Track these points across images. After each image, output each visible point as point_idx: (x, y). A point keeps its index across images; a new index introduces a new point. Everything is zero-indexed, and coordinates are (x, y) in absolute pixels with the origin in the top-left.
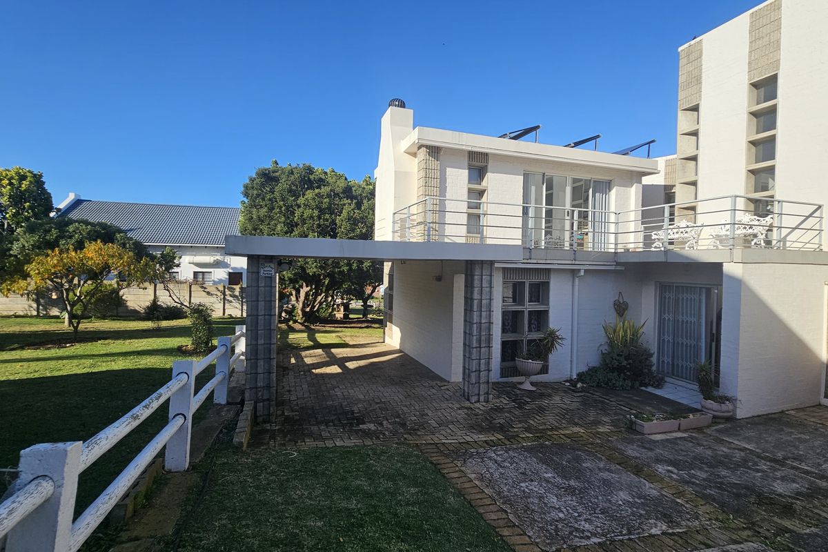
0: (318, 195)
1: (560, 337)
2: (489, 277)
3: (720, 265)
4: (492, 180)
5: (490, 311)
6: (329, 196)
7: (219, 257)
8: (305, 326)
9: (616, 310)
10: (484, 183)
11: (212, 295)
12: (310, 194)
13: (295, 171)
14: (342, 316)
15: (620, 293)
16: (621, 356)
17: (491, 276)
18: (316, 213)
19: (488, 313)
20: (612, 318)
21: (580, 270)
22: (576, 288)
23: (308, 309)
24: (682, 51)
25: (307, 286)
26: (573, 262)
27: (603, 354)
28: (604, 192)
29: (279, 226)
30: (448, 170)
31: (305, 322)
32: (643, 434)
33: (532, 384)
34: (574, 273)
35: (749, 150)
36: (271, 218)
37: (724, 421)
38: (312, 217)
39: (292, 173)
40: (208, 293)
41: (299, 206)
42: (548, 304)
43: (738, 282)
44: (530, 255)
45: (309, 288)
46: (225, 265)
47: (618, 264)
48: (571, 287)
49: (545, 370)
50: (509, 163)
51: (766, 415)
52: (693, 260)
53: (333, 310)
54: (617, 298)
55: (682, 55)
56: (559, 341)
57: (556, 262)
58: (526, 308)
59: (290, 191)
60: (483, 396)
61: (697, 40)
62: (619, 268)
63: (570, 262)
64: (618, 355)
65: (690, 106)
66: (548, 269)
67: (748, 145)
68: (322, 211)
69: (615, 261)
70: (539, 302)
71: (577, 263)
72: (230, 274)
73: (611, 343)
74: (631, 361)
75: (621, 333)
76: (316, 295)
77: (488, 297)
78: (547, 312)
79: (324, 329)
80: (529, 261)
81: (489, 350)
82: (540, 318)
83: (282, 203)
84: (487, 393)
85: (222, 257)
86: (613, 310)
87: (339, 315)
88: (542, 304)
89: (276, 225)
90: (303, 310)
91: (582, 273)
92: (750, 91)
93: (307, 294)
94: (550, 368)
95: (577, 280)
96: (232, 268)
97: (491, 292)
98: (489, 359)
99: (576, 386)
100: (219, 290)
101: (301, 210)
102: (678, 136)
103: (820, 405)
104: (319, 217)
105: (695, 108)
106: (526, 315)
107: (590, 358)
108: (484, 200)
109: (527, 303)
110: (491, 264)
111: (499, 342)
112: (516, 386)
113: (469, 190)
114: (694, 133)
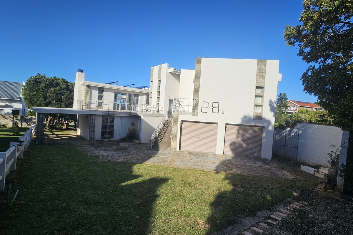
0: (56, 89)
2: (94, 118)
4: (105, 94)
6: (59, 90)
7: (7, 103)
8: (50, 130)
10: (103, 94)
11: (7, 119)
12: (53, 89)
13: (47, 80)
14: (65, 127)
18: (55, 95)
19: (94, 125)
20: (130, 127)
22: (121, 120)
23: (51, 125)
25: (51, 117)
26: (120, 114)
29: (41, 98)
30: (93, 91)
31: (50, 128)
32: (120, 145)
33: (107, 140)
34: (120, 117)
35: (157, 93)
36: (38, 95)
37: (140, 144)
38: (53, 96)
39: (46, 81)
40: (6, 118)
41: (48, 92)
42: (114, 123)
43: (142, 120)
45: (51, 118)
46: (11, 107)
47: (131, 115)
48: (119, 120)
50: (110, 90)
53: (62, 125)
54: (132, 122)
59: (45, 87)
68: (57, 94)
70: (112, 123)
72: (13, 110)
74: (131, 135)
76: (54, 120)
77: (94, 122)
78: (113, 125)
79: (57, 131)
80: (108, 114)
83: (42, 91)
84: (94, 141)
85: (9, 103)
86: (131, 125)
87: (64, 127)
89: (40, 98)
90: (49, 125)
91: (122, 117)
92: (158, 81)
93: (51, 120)
94: (114, 137)
96: (14, 108)
98: (94, 134)
100: (11, 117)
101: (49, 94)
102: (150, 87)
104: (56, 96)
105: (152, 82)
106: (108, 125)
107: (124, 135)
108: (103, 98)
109: (108, 123)
110: (95, 115)
111: (101, 131)
112: (104, 140)
113: (99, 96)
114: (152, 87)
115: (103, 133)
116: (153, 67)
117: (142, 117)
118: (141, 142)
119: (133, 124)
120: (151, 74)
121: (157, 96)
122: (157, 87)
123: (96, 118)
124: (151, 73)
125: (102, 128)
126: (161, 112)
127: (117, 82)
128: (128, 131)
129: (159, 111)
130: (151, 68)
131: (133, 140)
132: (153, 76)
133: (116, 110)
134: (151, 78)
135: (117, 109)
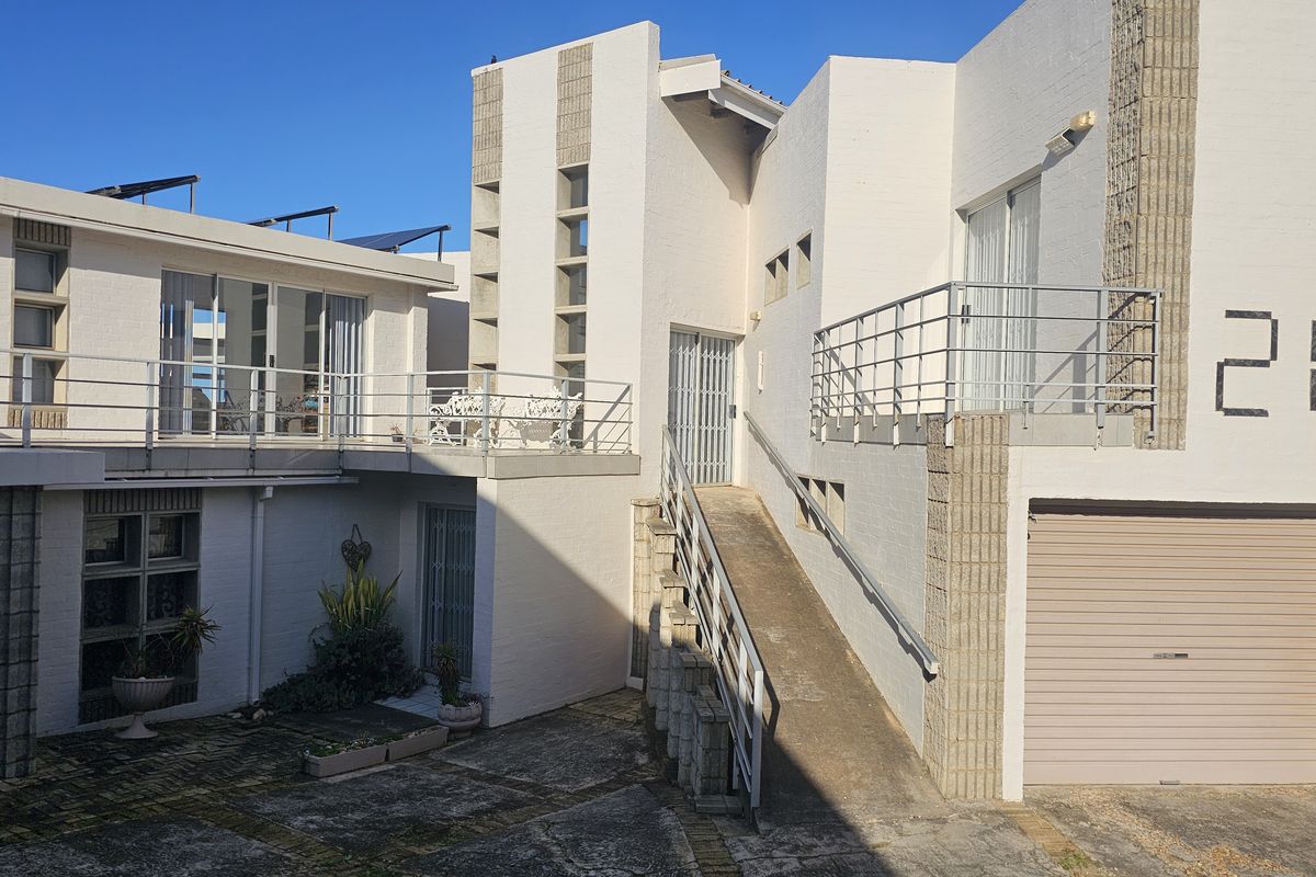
1: (209, 624)
2: (27, 519)
3: (474, 480)
4: (77, 284)
5: (31, 587)
9: (347, 560)
10: (61, 291)
15: (356, 526)
16: (344, 646)
17: (33, 514)
19: (26, 592)
20: (338, 575)
21: (264, 487)
22: (260, 522)
24: (477, 76)
26: (250, 473)
27: (317, 646)
28: (354, 319)
32: (318, 778)
33: (149, 726)
34: (255, 492)
35: (559, 280)
37: (468, 734)
42: (197, 559)
43: (492, 508)
44: (150, 464)
47: (346, 473)
48: (249, 521)
49: (186, 693)
50: (121, 252)
51: (540, 715)
52: (442, 471)
54: (348, 537)
55: (478, 85)
56: (208, 633)
57: (210, 473)
58: (144, 572)
60: (14, 767)
61: (497, 65)
62: (346, 480)
63: (243, 473)
64: (338, 647)
65: (489, 182)
66: (197, 488)
67: (558, 274)
69: (340, 467)
70: (179, 554)
71: (257, 473)
73: (334, 626)
74: (358, 655)
75: (351, 602)
77: (27, 559)
78: (193, 575)
80: (147, 474)
81: (30, 669)
82: (179, 589)
84: (25, 759)
86: (341, 560)
88: (187, 558)
91: (269, 493)
92: (560, 183)
94: (200, 688)
95: (260, 507)
97: (33, 549)
98: (29, 686)
99: (251, 718)
102: (473, 233)
103: (625, 688)
105: (495, 188)
106: (144, 584)
107: (291, 657)
108: (60, 328)
109: (145, 559)
110: (35, 490)
111: (77, 647)
112: (109, 734)
113: (19, 305)
114: (494, 233)
115: (99, 663)
116: (491, 67)
117: (487, 488)
118: (484, 714)
119: (356, 555)
120: (477, 128)
121: (559, 303)
122: (551, 228)
123: (42, 522)
124: (479, 114)
125: (90, 619)
126: (607, 438)
127: (191, 179)
128: (316, 615)
129: (588, 429)
130: (474, 72)
131: (385, 696)
132: (495, 139)
133: (187, 439)
134: (477, 157)
135: (187, 423)
